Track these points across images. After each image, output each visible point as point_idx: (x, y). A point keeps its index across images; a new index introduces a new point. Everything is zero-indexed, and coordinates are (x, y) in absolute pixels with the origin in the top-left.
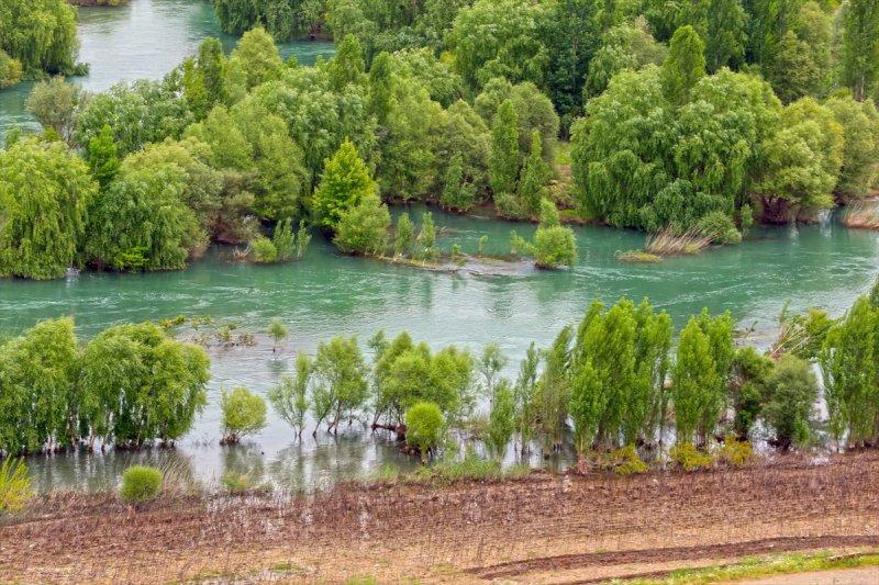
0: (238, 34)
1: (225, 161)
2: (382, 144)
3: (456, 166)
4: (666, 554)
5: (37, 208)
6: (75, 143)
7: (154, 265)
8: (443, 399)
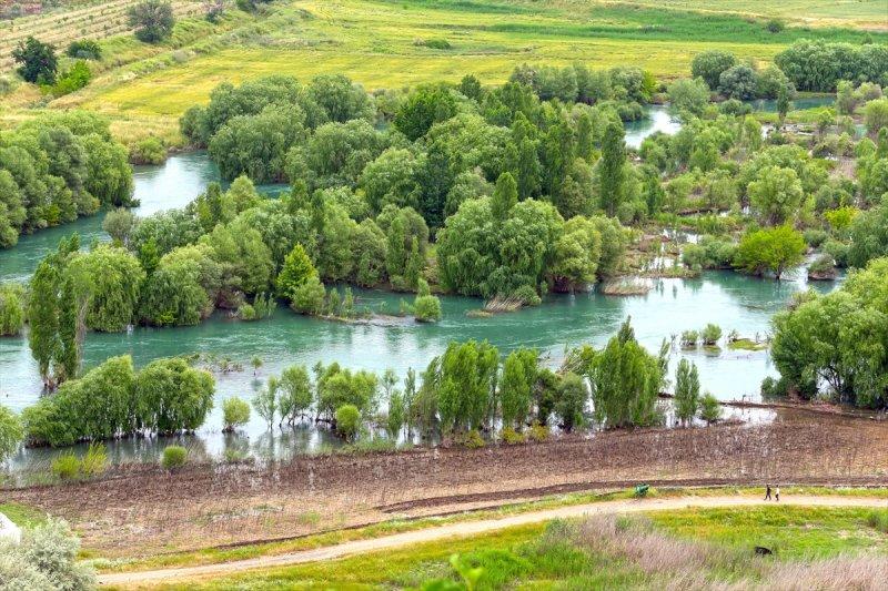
0: (231, 179)
1: (223, 257)
2: (320, 246)
3: (366, 259)
4: (497, 495)
5: (108, 286)
6: (132, 248)
7: (181, 322)
8: (360, 402)
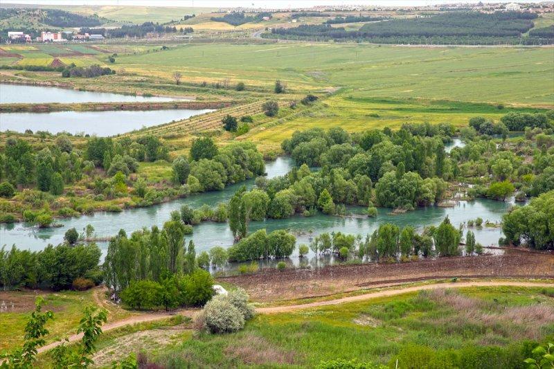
0: (300, 165)
1: (298, 193)
2: (333, 189)
3: (350, 194)
4: (400, 281)
5: (257, 204)
6: (265, 190)
7: (283, 217)
8: (348, 246)
